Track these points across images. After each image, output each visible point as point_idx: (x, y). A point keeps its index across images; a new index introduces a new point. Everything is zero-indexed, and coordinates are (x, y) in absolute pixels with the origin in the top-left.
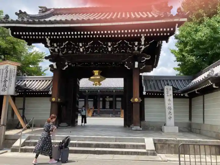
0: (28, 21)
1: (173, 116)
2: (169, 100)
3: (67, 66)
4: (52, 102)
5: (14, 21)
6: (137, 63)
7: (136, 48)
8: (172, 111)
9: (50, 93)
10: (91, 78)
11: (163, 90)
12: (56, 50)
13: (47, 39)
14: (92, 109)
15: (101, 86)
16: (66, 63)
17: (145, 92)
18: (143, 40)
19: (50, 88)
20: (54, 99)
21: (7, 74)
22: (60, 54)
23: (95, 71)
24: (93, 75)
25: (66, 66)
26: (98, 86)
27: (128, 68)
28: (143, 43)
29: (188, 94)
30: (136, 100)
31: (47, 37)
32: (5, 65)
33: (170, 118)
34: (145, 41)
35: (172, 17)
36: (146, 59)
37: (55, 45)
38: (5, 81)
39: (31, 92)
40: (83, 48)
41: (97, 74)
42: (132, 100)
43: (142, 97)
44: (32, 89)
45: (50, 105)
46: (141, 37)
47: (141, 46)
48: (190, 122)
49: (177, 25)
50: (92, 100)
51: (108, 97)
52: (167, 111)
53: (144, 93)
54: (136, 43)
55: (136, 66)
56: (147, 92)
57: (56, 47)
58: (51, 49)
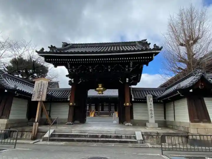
0: (57, 52)
1: (153, 115)
2: (151, 105)
3: (81, 81)
4: (70, 106)
5: (48, 52)
6: (127, 79)
7: (127, 69)
8: (153, 112)
9: (69, 99)
10: (97, 89)
11: (146, 97)
12: (74, 71)
13: (68, 64)
14: (94, 111)
15: (103, 95)
16: (80, 79)
17: (134, 99)
18: (131, 64)
19: (68, 96)
20: (71, 104)
21: (41, 86)
22: (76, 73)
23: (99, 84)
24: (98, 87)
25: (80, 81)
26: (101, 95)
27: (121, 82)
28: (131, 66)
29: (163, 101)
30: (128, 104)
31: (68, 62)
32: (41, 81)
33: (152, 117)
34: (132, 65)
35: (150, 50)
36: (133, 76)
37: (73, 67)
38: (40, 91)
39: (55, 99)
40: (92, 69)
41: (101, 86)
42: (124, 104)
43: (131, 102)
44: (56, 97)
45: (69, 108)
46: (130, 62)
47: (130, 68)
48: (165, 120)
49: (154, 54)
50: (94, 104)
51: (105, 103)
52: (150, 112)
53: (133, 100)
54: (127, 67)
55: (127, 81)
56: (135, 99)
57: (74, 69)
58: (70, 70)
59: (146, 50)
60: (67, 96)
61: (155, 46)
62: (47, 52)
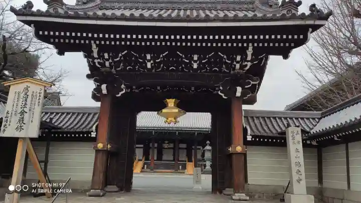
0: (66, 12)
2: (297, 151)
3: (124, 92)
5: (42, 12)
6: (239, 89)
7: (238, 66)
8: (302, 169)
9: (93, 135)
10: (164, 111)
11: (284, 133)
12: (107, 64)
13: (94, 46)
16: (123, 86)
17: (251, 137)
18: (250, 52)
19: (92, 127)
21: (26, 100)
22: (113, 70)
23: (168, 100)
25: (122, 90)
27: (224, 97)
28: (249, 58)
29: (317, 142)
30: (239, 149)
31: (95, 43)
32: (25, 85)
33: (299, 181)
34: (252, 55)
35: (303, 17)
36: (252, 83)
37: (106, 56)
38: (23, 113)
39: (59, 133)
40: (152, 62)
42: (230, 149)
43: (246, 143)
44: (60, 128)
46: (247, 48)
47: (246, 63)
48: (320, 186)
49: (310, 30)
50: (142, 146)
51: (166, 142)
52: (294, 169)
53: (249, 138)
54: (239, 58)
55: (238, 94)
56: (253, 136)
57: (107, 60)
58: (99, 63)
59: (294, 17)
60: (90, 126)
61: (314, 9)
62: (39, 13)
